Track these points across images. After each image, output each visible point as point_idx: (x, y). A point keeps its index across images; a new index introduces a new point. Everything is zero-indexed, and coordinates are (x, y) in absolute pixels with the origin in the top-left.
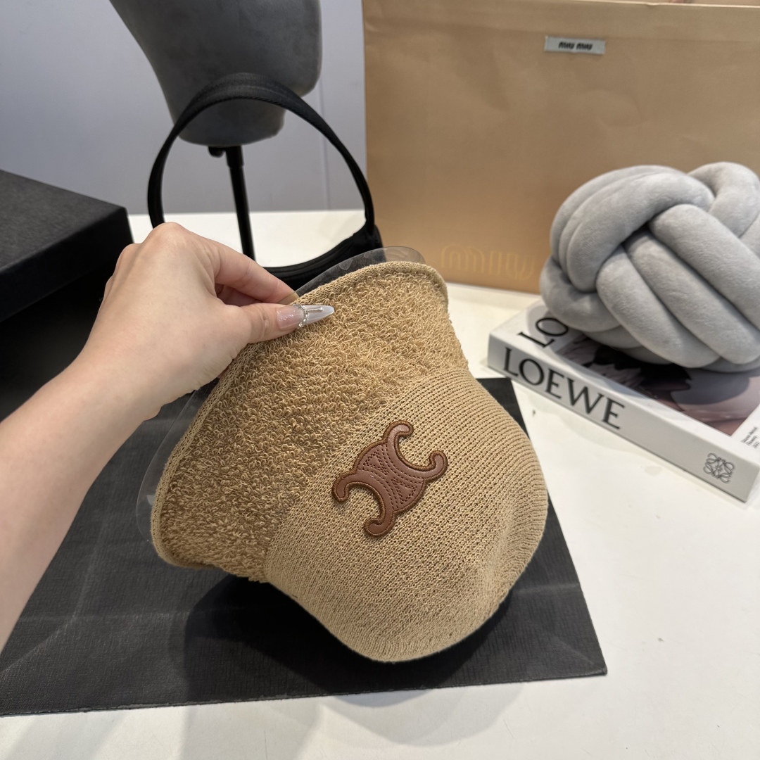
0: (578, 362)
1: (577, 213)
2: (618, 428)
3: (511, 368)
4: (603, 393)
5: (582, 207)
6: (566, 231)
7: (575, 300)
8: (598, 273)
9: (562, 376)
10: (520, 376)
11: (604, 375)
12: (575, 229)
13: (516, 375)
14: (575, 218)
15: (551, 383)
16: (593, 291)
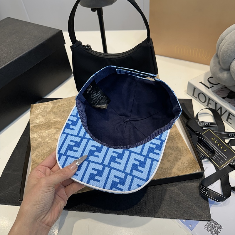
0: (220, 96)
1: (227, 37)
2: (231, 124)
3: (195, 95)
4: (227, 110)
5: (229, 35)
6: (222, 44)
7: (221, 72)
8: (231, 63)
9: (213, 101)
10: (198, 98)
11: (229, 103)
12: (225, 44)
13: (197, 98)
14: (226, 39)
15: (208, 103)
16: (228, 70)
